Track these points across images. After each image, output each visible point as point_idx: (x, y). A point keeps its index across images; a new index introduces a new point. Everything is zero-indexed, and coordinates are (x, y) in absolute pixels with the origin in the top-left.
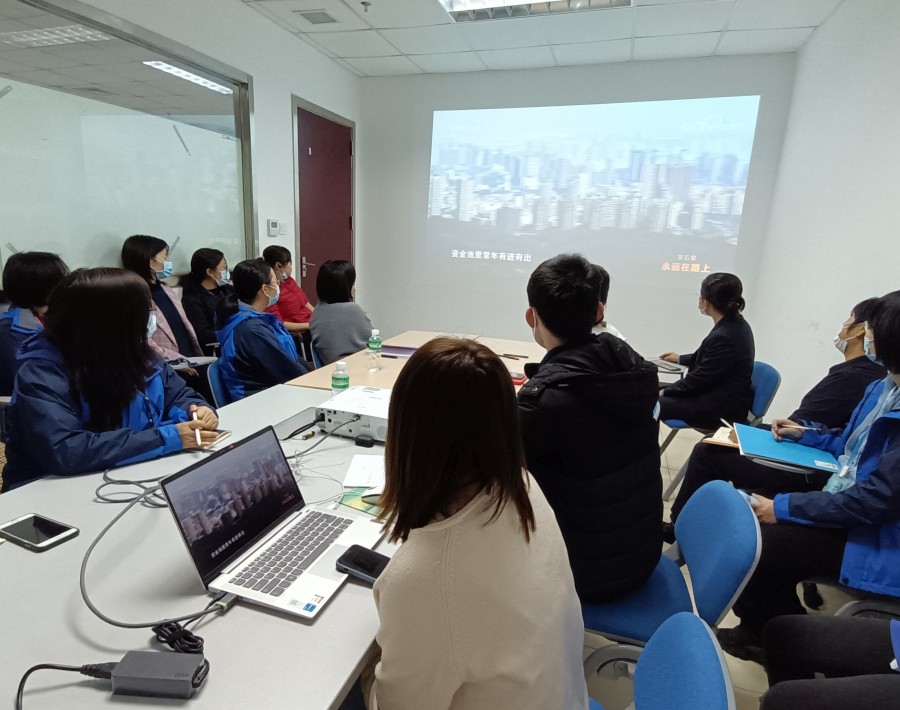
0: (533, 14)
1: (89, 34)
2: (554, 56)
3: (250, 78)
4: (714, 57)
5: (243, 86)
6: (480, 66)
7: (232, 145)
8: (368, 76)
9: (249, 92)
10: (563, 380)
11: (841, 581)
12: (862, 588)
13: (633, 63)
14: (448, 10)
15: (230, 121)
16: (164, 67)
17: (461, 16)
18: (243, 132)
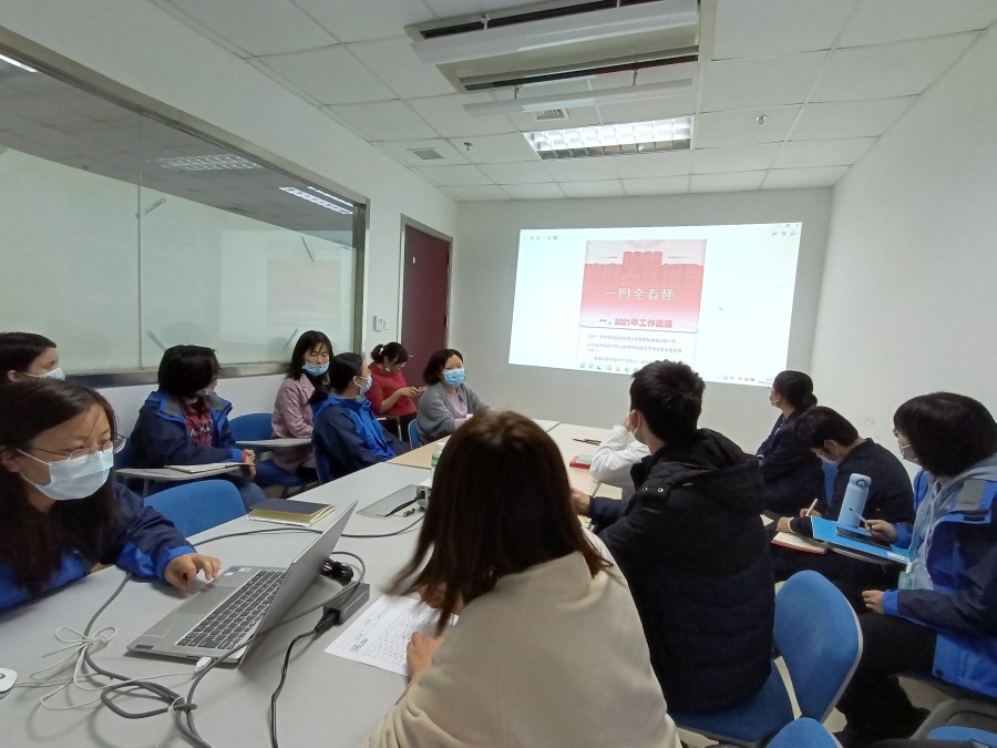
0: (606, 154)
1: (245, 164)
2: (623, 187)
3: (368, 200)
4: (760, 191)
5: (362, 207)
6: (561, 195)
7: (348, 254)
8: (465, 202)
9: (366, 212)
10: (687, 480)
11: (934, 673)
12: (959, 683)
13: (689, 194)
14: (536, 150)
15: (348, 235)
16: (296, 192)
17: (546, 155)
18: (359, 244)
